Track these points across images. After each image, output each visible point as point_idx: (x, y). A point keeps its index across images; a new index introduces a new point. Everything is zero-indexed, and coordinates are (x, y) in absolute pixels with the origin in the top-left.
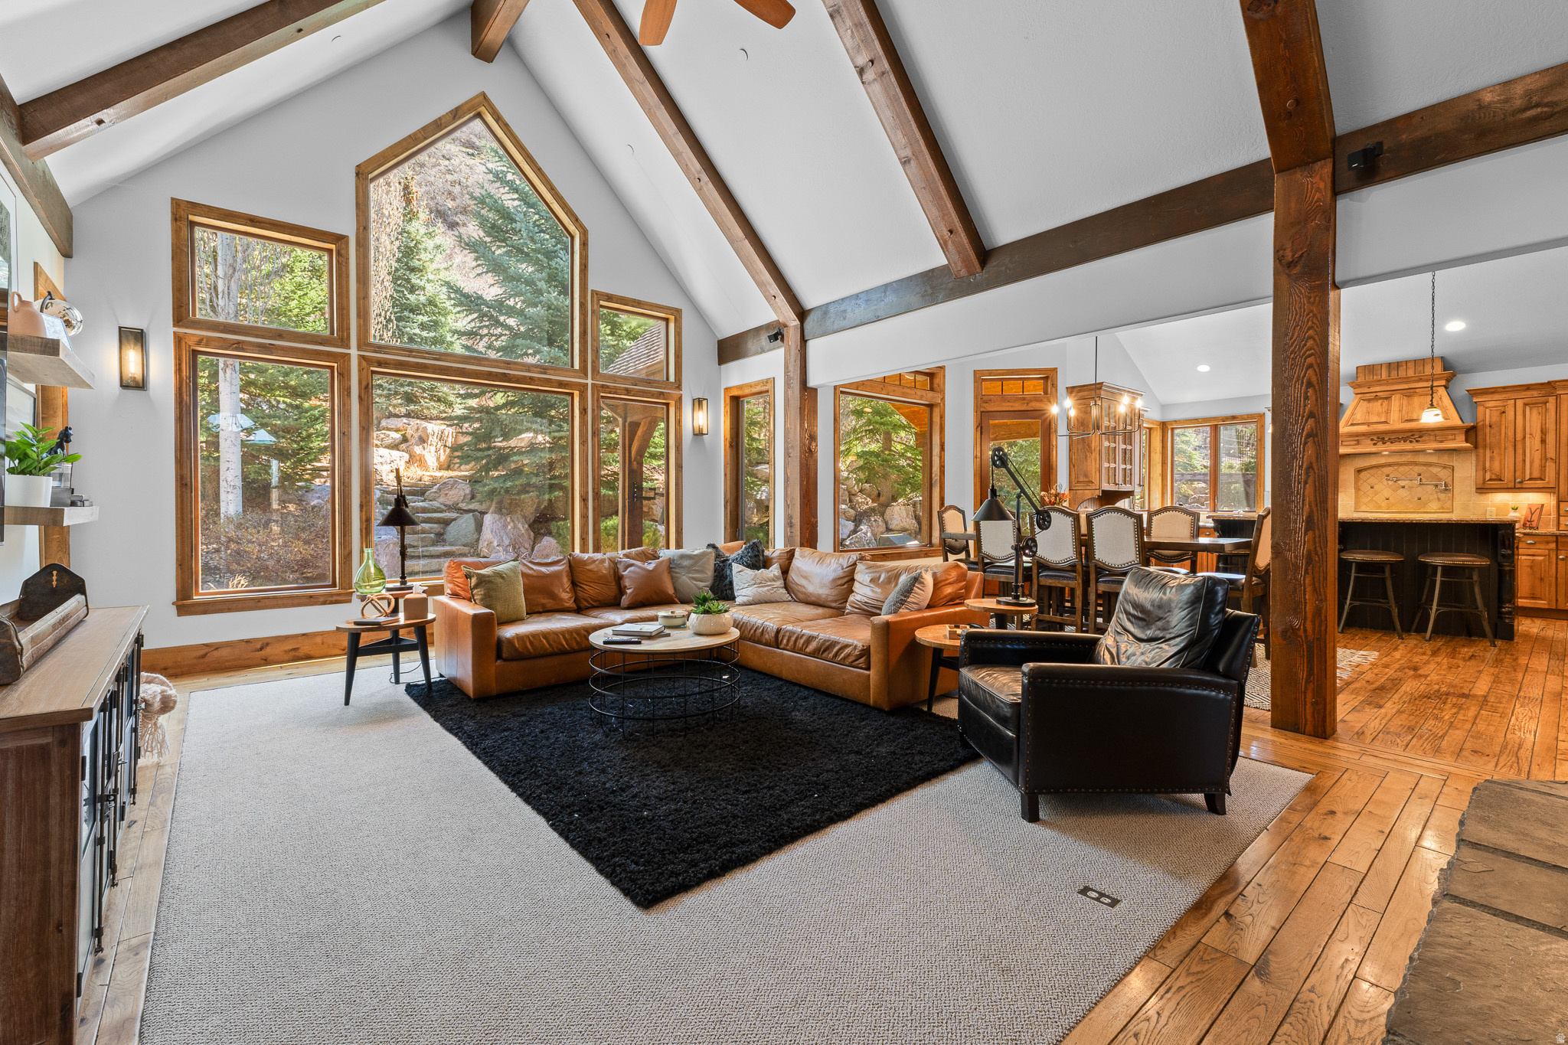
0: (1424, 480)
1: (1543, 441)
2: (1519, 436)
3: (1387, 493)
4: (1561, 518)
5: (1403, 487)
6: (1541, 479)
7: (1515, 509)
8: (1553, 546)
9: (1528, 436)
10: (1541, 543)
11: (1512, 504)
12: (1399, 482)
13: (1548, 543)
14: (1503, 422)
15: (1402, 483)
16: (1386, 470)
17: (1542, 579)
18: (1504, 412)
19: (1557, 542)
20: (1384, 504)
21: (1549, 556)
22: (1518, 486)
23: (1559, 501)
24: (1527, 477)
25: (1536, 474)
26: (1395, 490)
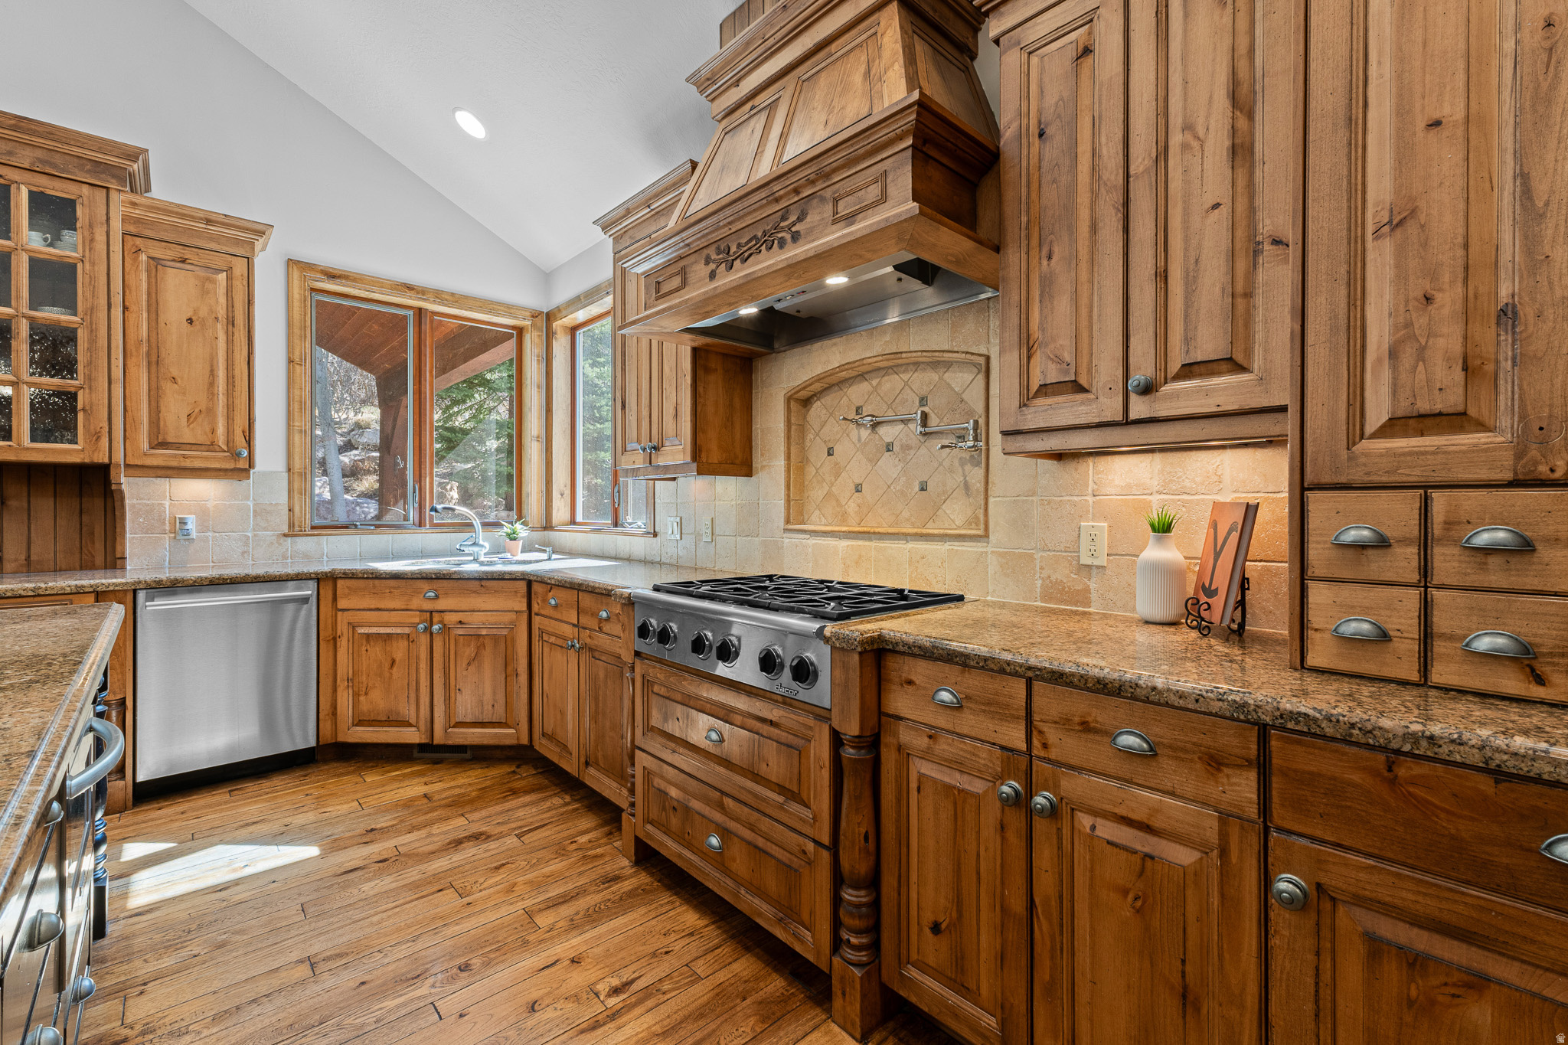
0: (933, 421)
1: (1241, 151)
2: (1141, 161)
3: (856, 470)
4: (1318, 594)
5: (889, 447)
6: (1234, 365)
7: (1163, 528)
8: (1243, 788)
9: (1176, 139)
10: (1178, 752)
11: (1157, 504)
12: (882, 430)
13: (1215, 762)
14: (1085, 101)
15: (887, 433)
16: (857, 393)
17: (1187, 999)
18: (1087, 51)
19: (1263, 767)
20: (852, 507)
21: (1224, 852)
22: (1140, 408)
23: (1303, 488)
24: (1174, 367)
25: (1209, 344)
26: (874, 461)
